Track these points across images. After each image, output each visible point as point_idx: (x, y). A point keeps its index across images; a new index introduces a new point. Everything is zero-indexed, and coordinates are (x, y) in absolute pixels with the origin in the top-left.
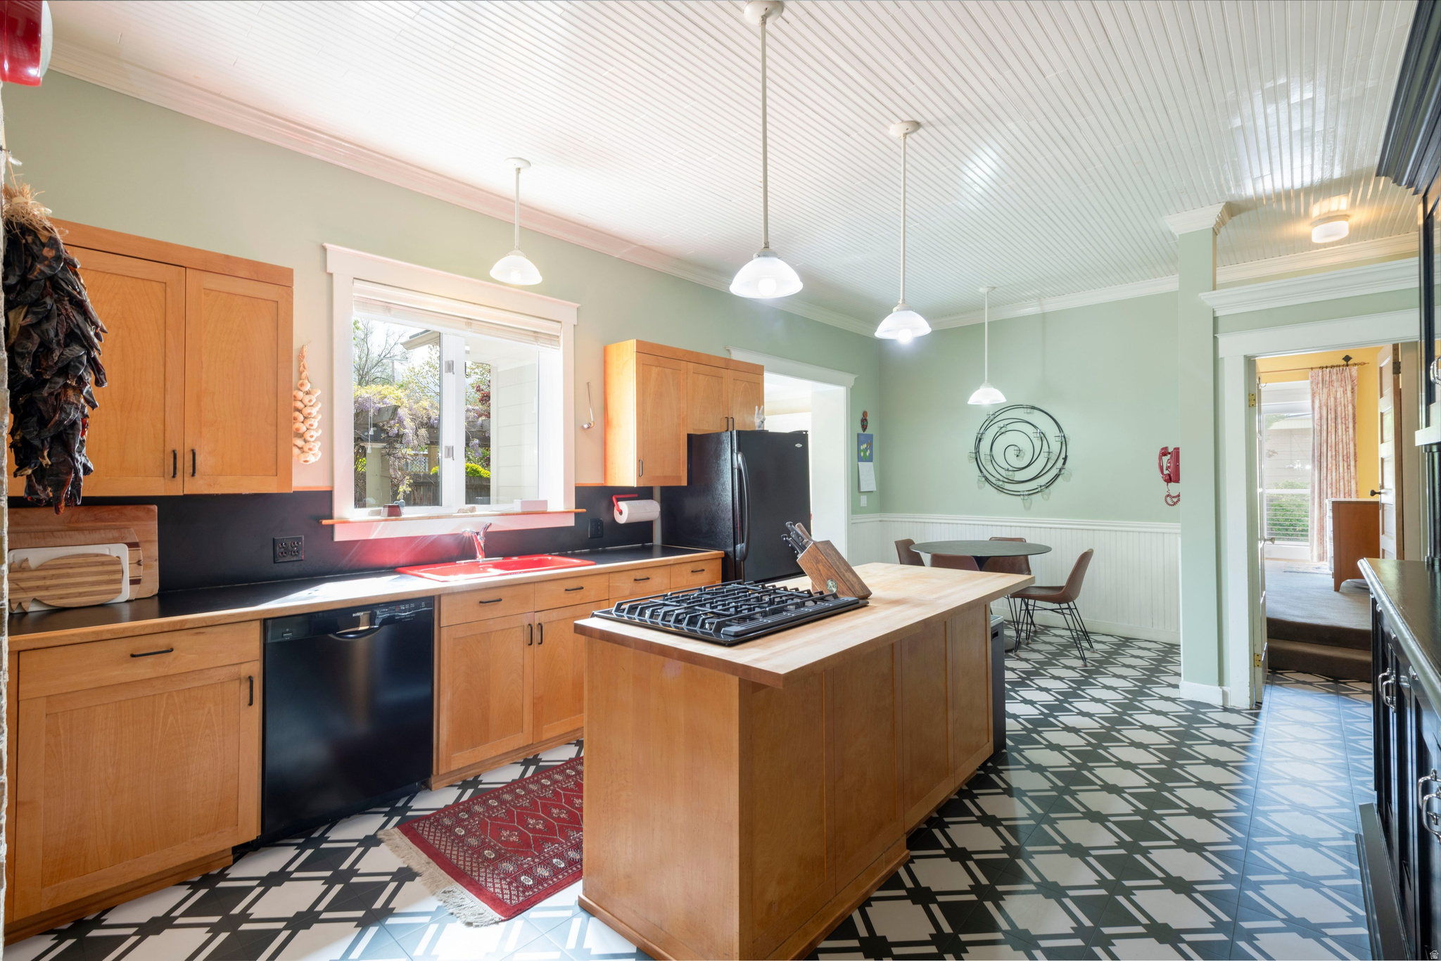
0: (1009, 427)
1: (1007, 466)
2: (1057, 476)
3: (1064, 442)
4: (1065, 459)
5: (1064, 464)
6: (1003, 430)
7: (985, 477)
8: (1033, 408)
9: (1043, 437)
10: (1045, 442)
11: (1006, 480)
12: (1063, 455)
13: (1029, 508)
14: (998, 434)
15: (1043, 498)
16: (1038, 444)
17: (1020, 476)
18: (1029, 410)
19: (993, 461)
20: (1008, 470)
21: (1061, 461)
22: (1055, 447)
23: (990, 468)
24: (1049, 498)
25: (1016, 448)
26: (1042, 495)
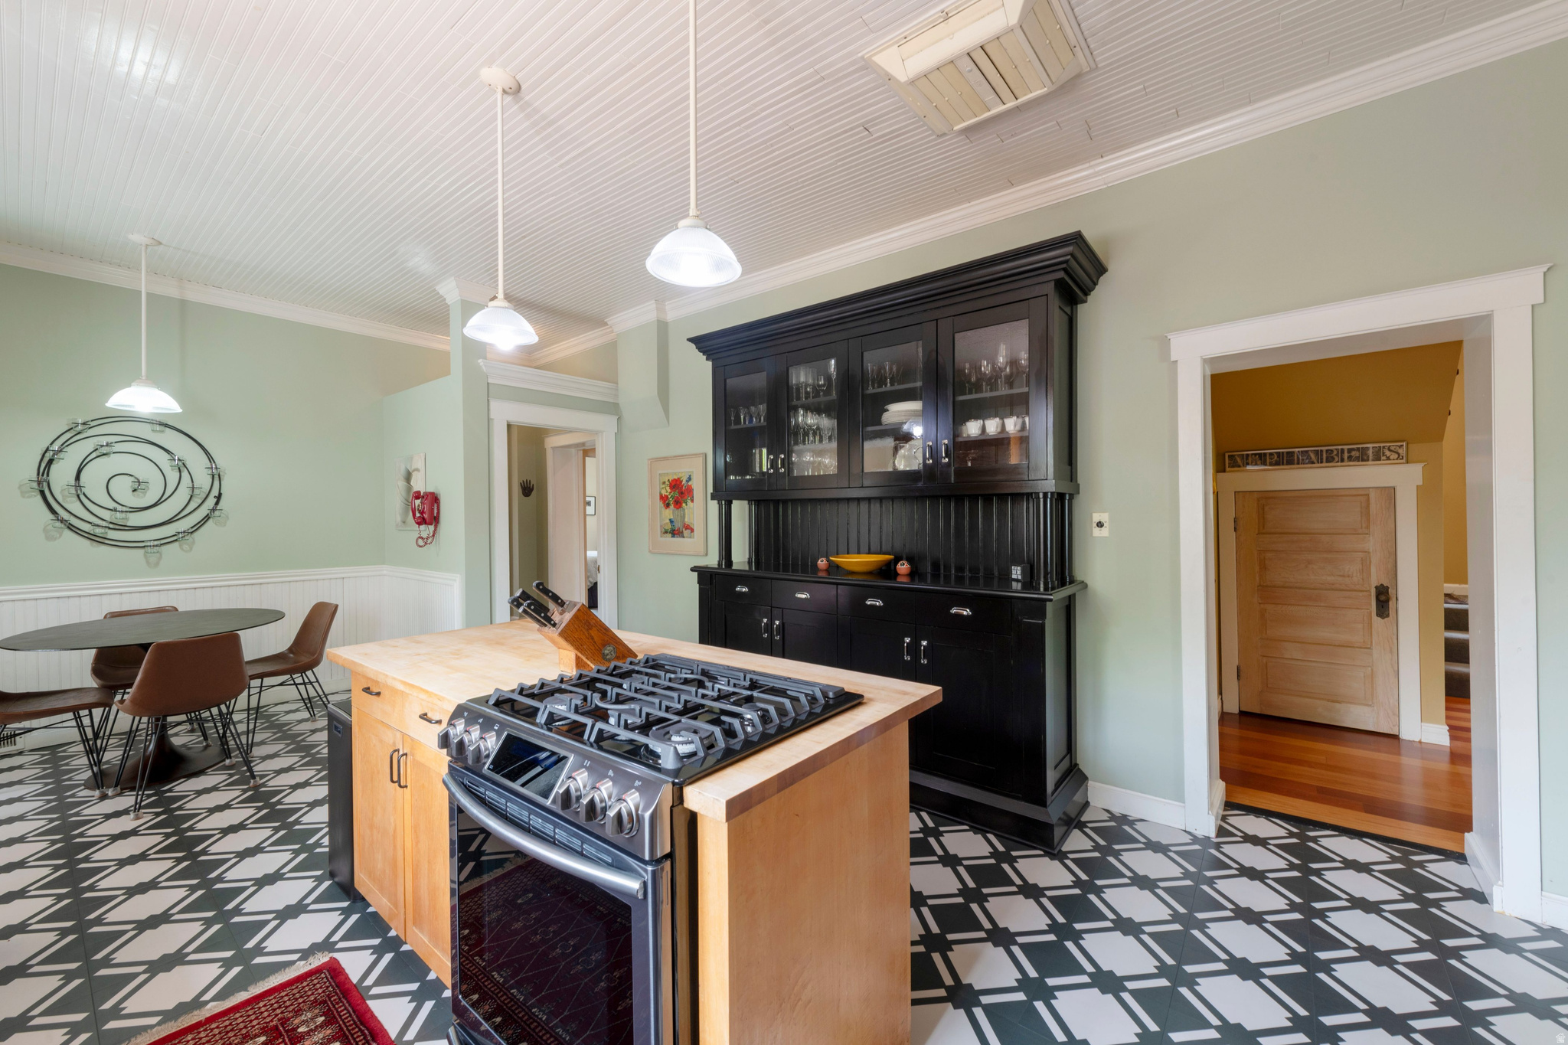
0: (118, 447)
1: (111, 505)
2: (207, 518)
3: (216, 477)
4: (219, 498)
5: (217, 503)
6: (104, 450)
7: (62, 521)
8: (166, 426)
9: (181, 467)
10: (185, 474)
11: (111, 526)
12: (215, 492)
13: (157, 564)
14: (94, 455)
15: (182, 549)
16: (172, 477)
17: (135, 519)
18: (158, 428)
19: (82, 497)
20: (115, 510)
21: (211, 501)
22: (203, 480)
23: (75, 507)
24: (191, 549)
25: (132, 479)
26: (180, 546)
